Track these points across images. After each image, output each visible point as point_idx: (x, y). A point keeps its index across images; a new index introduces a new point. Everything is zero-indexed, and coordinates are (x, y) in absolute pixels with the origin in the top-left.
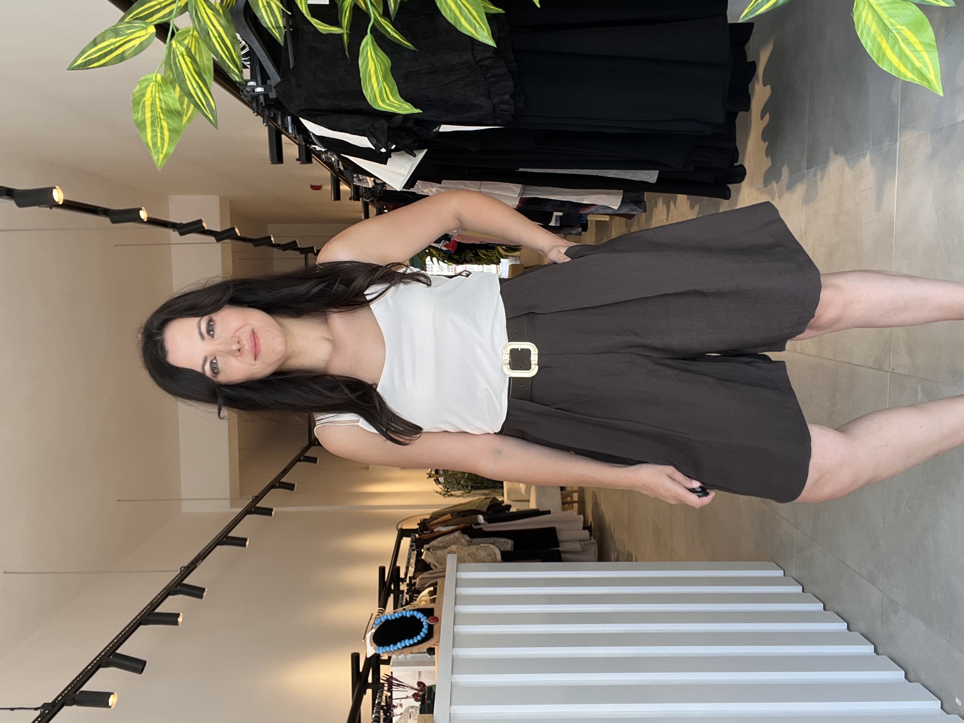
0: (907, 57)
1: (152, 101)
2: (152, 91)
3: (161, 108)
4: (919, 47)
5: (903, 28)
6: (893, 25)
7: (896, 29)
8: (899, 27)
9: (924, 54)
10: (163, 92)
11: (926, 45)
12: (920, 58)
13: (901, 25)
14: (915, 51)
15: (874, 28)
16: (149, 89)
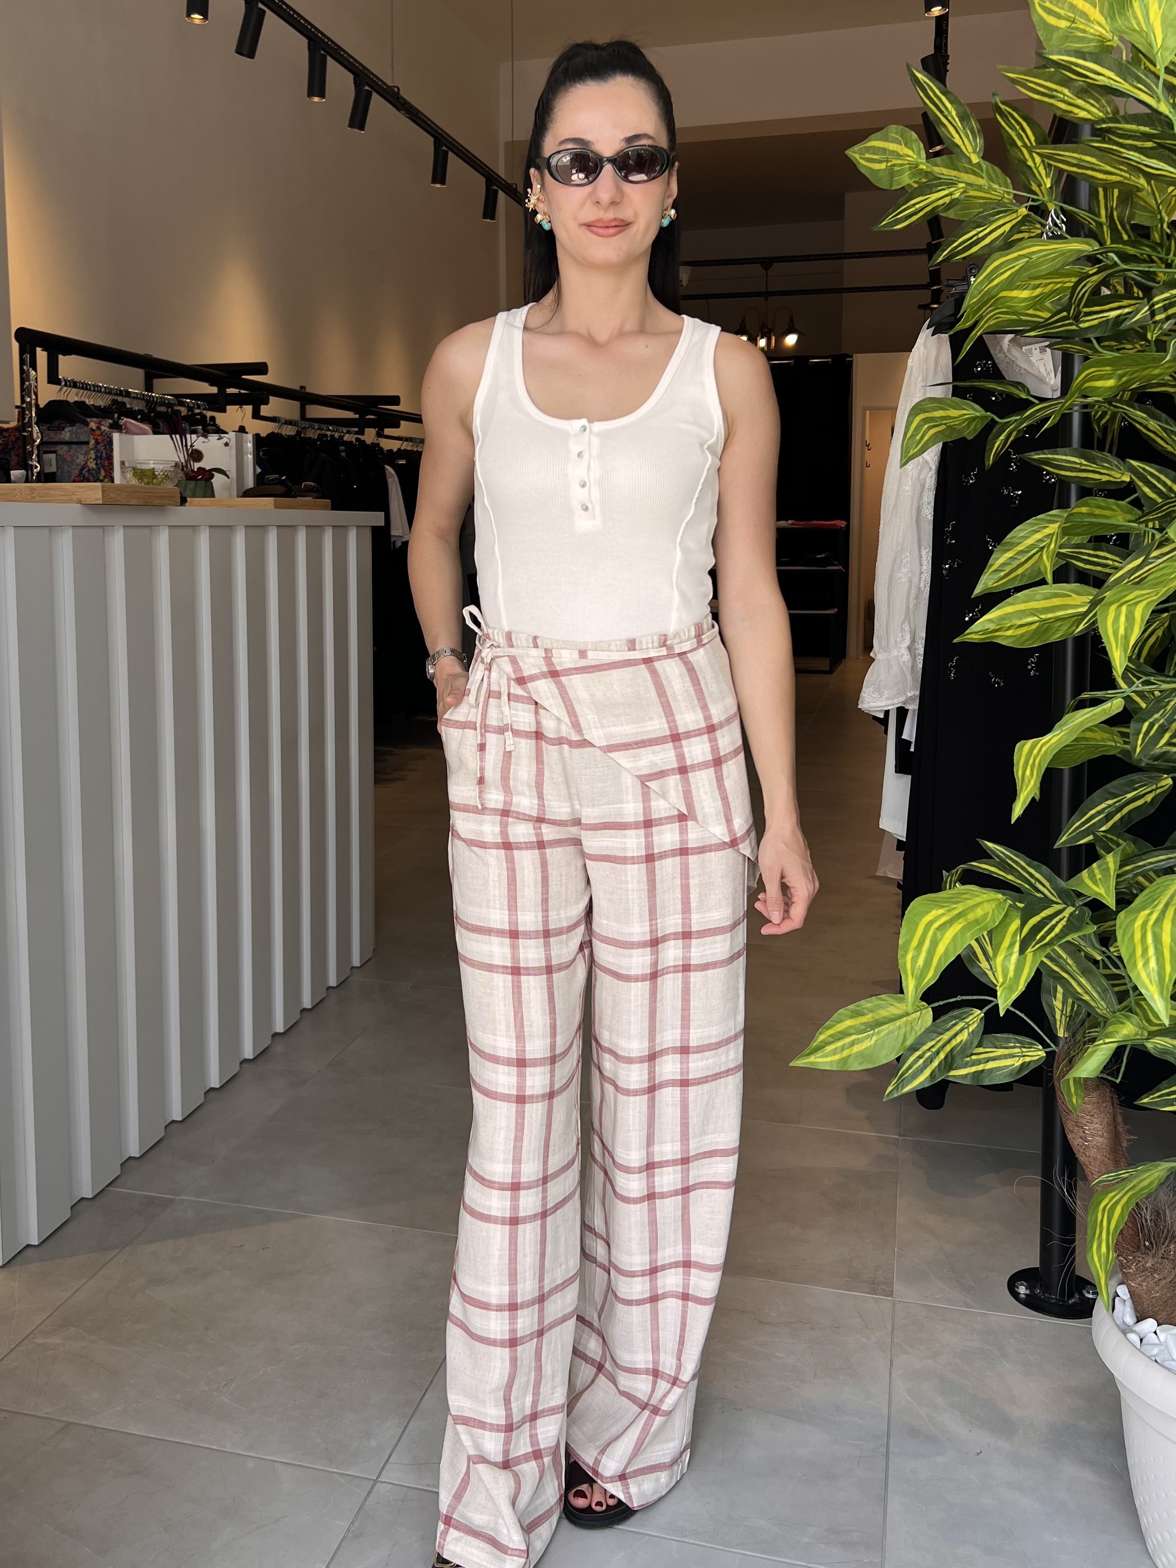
0: (839, 1039)
1: (901, 156)
2: (908, 156)
3: (894, 165)
4: (846, 1053)
5: (873, 1042)
6: (878, 1033)
7: (873, 1035)
8: (874, 1038)
9: (837, 1057)
10: (910, 169)
11: (845, 1061)
12: (834, 1052)
13: (876, 1041)
14: (843, 1048)
15: (883, 1013)
16: (910, 153)
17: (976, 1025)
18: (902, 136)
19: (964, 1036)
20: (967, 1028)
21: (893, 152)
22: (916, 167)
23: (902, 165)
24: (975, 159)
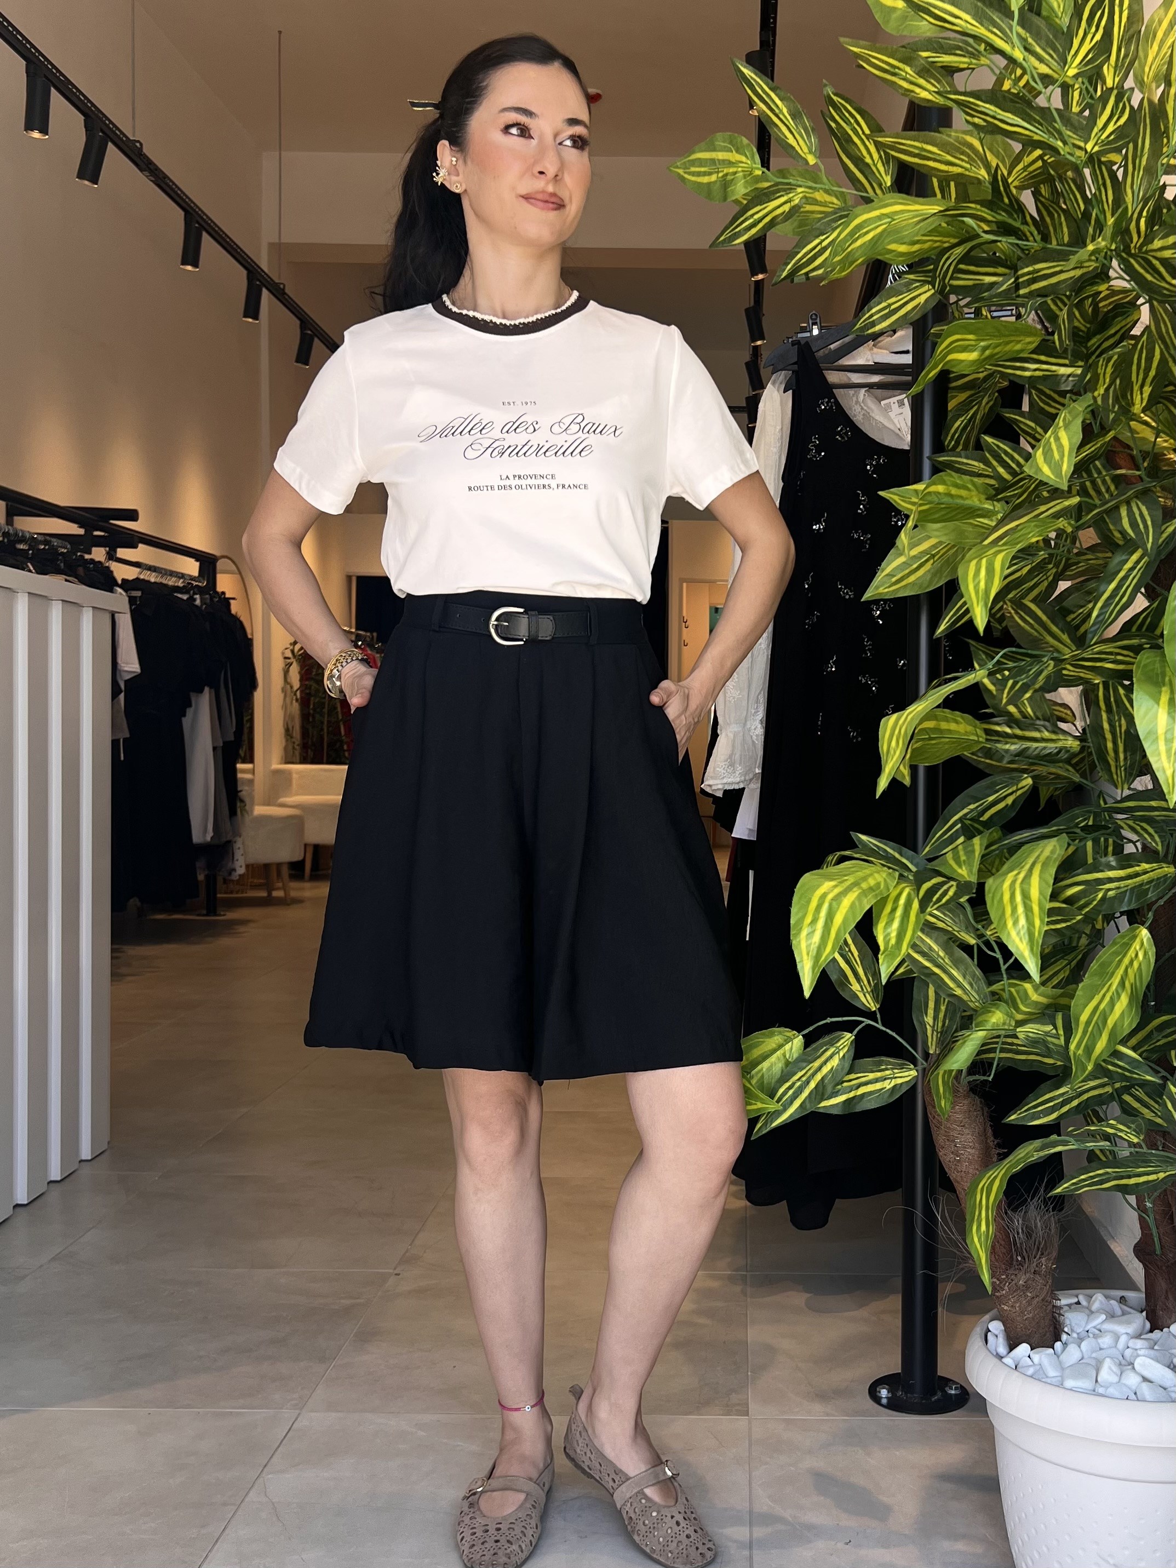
1: (733, 163)
2: (742, 162)
3: (727, 175)
10: (745, 177)
16: (743, 159)
17: (846, 1049)
18: (731, 143)
19: (835, 1062)
20: (838, 1052)
21: (724, 161)
22: (751, 174)
23: (735, 173)
24: (812, 160)
